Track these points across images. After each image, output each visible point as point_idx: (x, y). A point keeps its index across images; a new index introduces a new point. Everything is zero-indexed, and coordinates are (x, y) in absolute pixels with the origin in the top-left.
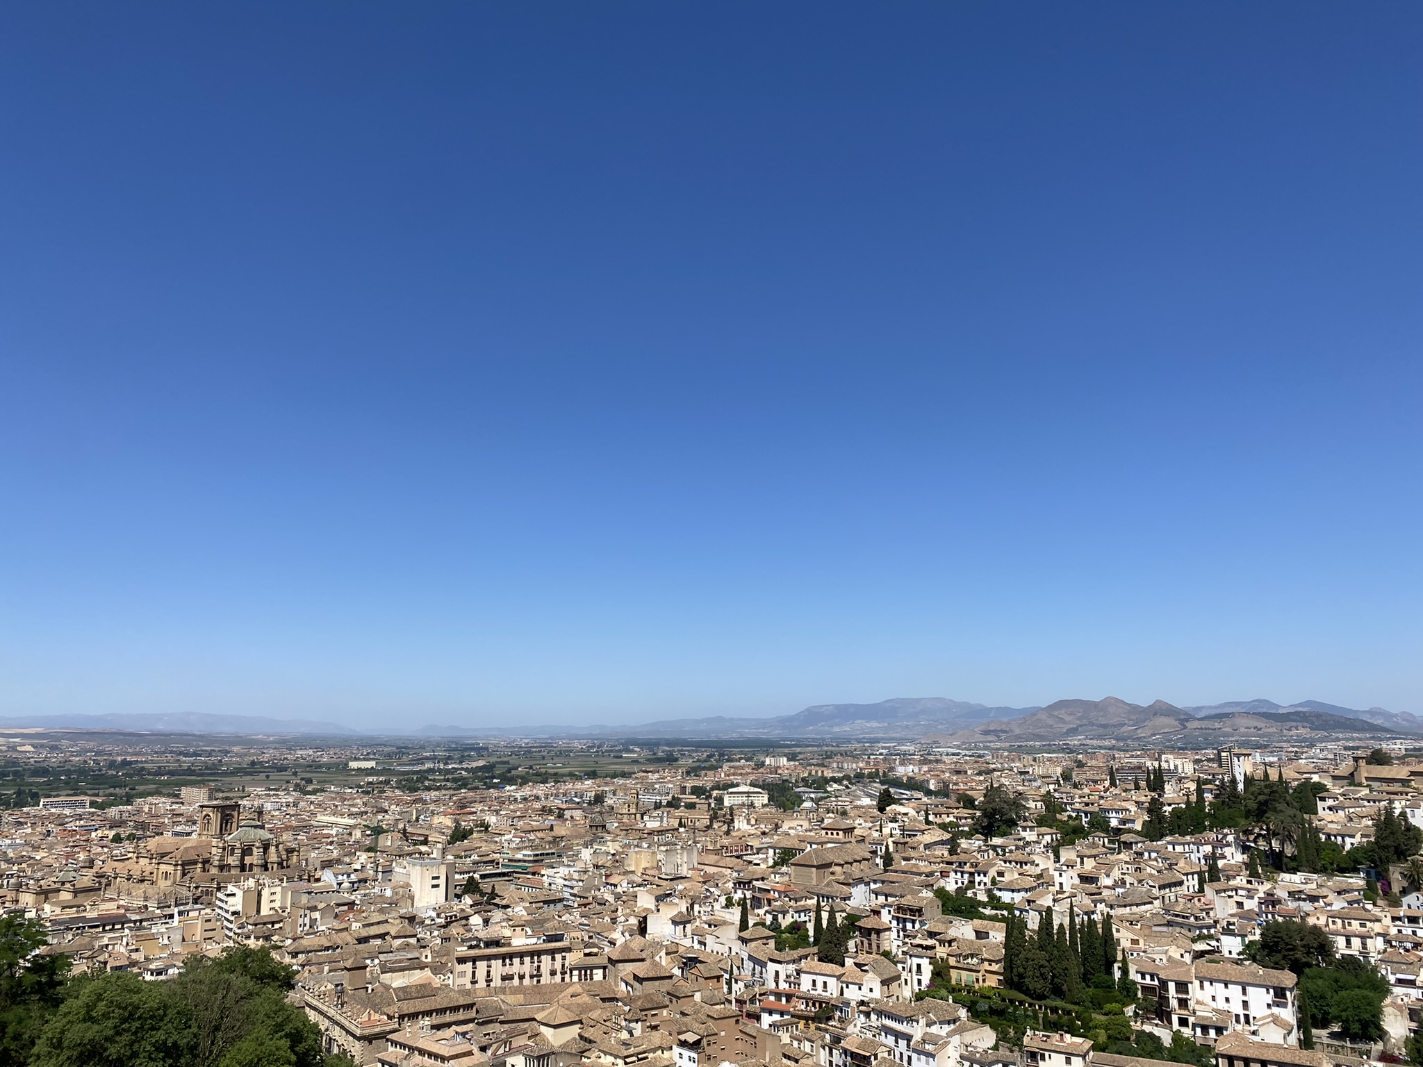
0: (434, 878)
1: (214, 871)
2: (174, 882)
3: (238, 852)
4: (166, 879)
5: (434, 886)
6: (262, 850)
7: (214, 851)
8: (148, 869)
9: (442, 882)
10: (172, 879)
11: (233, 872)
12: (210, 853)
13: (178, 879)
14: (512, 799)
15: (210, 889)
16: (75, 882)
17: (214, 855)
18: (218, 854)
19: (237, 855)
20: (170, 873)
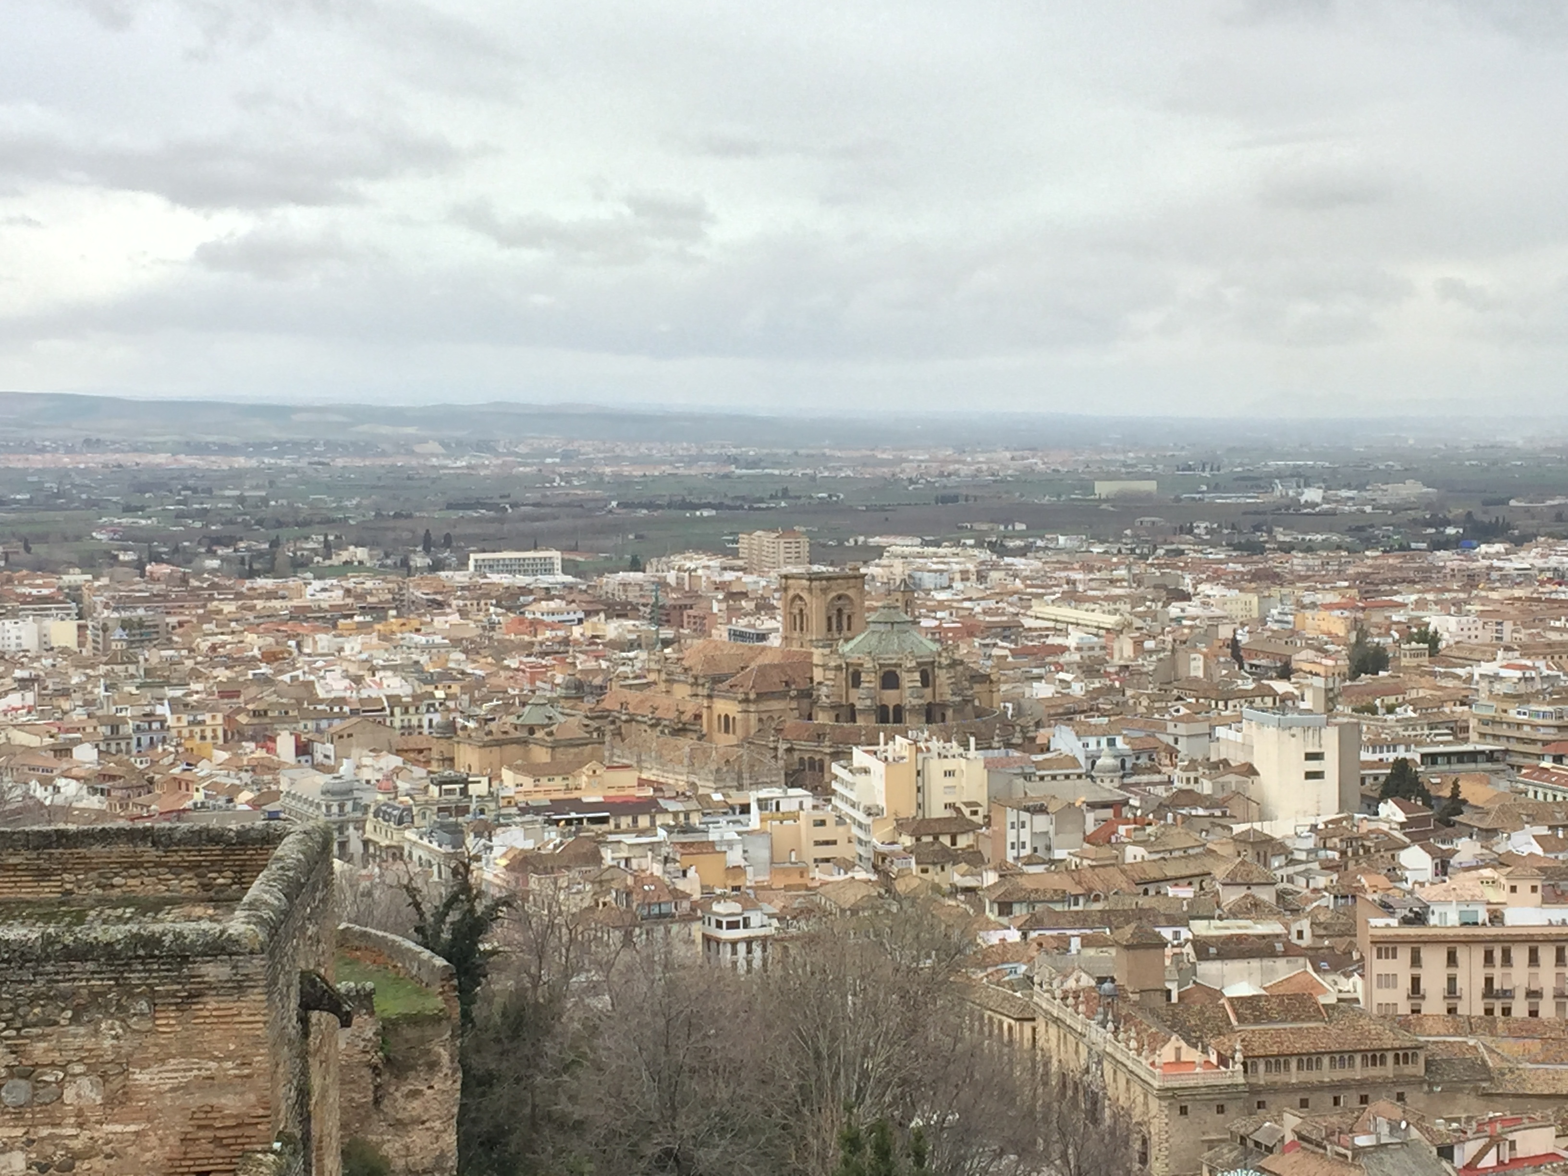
0: (1310, 757)
1: (823, 718)
2: (745, 739)
3: (870, 681)
4: (727, 730)
5: (1310, 775)
6: (917, 676)
7: (818, 675)
8: (690, 708)
9: (1330, 765)
10: (739, 732)
11: (860, 722)
12: (811, 679)
13: (752, 732)
14: (1495, 575)
15: (817, 758)
16: (554, 728)
17: (820, 683)
18: (827, 682)
19: (867, 685)
20: (734, 718)
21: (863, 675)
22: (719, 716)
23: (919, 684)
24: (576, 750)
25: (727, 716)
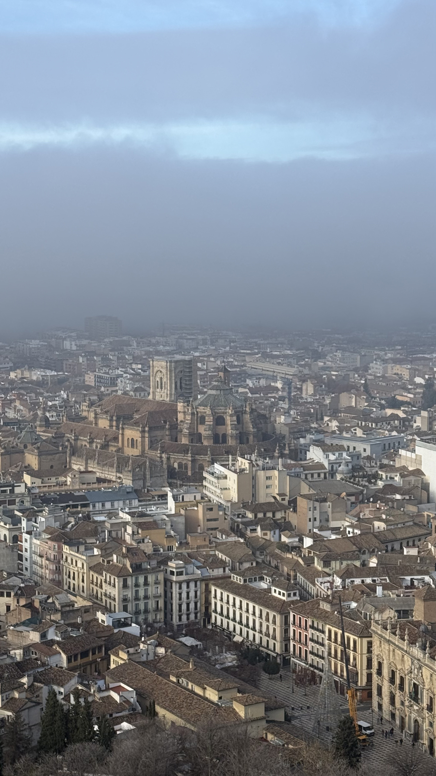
1: (185, 441)
2: (143, 451)
3: (209, 421)
4: (133, 446)
6: (235, 418)
7: (180, 416)
10: (140, 448)
11: (205, 443)
12: (177, 419)
13: (147, 448)
15: (184, 462)
16: (39, 444)
17: (181, 421)
18: (187, 421)
19: (209, 423)
20: (137, 440)
21: (206, 418)
22: (128, 439)
23: (236, 423)
24: (50, 457)
25: (132, 439)
